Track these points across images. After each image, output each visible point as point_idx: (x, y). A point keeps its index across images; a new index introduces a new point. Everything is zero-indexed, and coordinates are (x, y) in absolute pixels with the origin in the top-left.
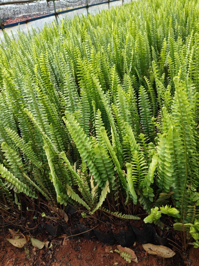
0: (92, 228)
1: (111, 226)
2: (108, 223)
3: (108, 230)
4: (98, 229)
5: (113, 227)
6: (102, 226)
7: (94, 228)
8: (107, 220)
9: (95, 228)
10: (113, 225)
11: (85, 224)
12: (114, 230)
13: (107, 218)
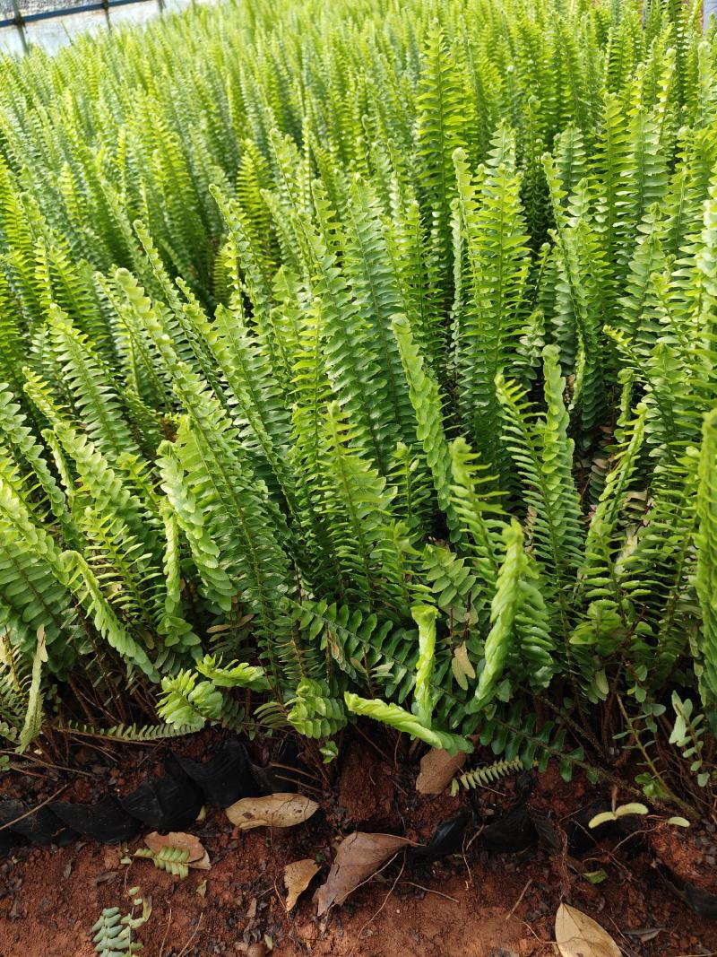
0: (43, 801)
1: (108, 775)
2: (98, 770)
3: (98, 792)
4: (65, 800)
5: (117, 778)
6: (77, 784)
7: (49, 799)
8: (93, 763)
9: (56, 798)
10: (115, 773)
11: (18, 795)
12: (119, 786)
13: (94, 755)
